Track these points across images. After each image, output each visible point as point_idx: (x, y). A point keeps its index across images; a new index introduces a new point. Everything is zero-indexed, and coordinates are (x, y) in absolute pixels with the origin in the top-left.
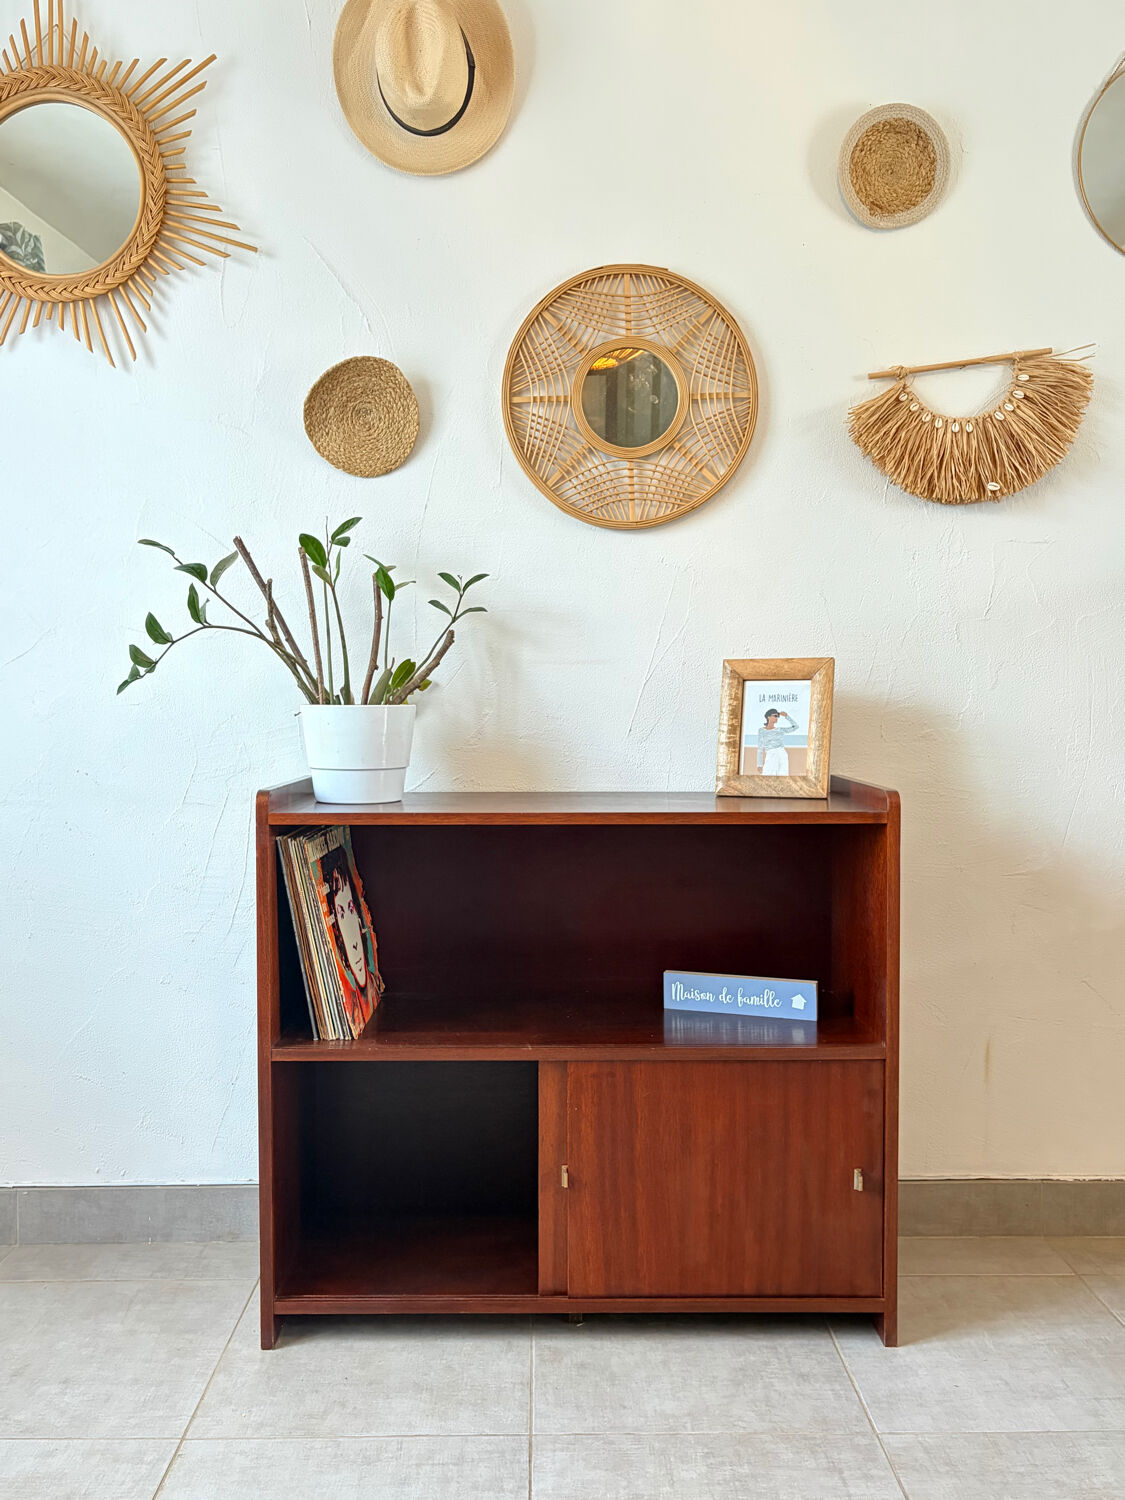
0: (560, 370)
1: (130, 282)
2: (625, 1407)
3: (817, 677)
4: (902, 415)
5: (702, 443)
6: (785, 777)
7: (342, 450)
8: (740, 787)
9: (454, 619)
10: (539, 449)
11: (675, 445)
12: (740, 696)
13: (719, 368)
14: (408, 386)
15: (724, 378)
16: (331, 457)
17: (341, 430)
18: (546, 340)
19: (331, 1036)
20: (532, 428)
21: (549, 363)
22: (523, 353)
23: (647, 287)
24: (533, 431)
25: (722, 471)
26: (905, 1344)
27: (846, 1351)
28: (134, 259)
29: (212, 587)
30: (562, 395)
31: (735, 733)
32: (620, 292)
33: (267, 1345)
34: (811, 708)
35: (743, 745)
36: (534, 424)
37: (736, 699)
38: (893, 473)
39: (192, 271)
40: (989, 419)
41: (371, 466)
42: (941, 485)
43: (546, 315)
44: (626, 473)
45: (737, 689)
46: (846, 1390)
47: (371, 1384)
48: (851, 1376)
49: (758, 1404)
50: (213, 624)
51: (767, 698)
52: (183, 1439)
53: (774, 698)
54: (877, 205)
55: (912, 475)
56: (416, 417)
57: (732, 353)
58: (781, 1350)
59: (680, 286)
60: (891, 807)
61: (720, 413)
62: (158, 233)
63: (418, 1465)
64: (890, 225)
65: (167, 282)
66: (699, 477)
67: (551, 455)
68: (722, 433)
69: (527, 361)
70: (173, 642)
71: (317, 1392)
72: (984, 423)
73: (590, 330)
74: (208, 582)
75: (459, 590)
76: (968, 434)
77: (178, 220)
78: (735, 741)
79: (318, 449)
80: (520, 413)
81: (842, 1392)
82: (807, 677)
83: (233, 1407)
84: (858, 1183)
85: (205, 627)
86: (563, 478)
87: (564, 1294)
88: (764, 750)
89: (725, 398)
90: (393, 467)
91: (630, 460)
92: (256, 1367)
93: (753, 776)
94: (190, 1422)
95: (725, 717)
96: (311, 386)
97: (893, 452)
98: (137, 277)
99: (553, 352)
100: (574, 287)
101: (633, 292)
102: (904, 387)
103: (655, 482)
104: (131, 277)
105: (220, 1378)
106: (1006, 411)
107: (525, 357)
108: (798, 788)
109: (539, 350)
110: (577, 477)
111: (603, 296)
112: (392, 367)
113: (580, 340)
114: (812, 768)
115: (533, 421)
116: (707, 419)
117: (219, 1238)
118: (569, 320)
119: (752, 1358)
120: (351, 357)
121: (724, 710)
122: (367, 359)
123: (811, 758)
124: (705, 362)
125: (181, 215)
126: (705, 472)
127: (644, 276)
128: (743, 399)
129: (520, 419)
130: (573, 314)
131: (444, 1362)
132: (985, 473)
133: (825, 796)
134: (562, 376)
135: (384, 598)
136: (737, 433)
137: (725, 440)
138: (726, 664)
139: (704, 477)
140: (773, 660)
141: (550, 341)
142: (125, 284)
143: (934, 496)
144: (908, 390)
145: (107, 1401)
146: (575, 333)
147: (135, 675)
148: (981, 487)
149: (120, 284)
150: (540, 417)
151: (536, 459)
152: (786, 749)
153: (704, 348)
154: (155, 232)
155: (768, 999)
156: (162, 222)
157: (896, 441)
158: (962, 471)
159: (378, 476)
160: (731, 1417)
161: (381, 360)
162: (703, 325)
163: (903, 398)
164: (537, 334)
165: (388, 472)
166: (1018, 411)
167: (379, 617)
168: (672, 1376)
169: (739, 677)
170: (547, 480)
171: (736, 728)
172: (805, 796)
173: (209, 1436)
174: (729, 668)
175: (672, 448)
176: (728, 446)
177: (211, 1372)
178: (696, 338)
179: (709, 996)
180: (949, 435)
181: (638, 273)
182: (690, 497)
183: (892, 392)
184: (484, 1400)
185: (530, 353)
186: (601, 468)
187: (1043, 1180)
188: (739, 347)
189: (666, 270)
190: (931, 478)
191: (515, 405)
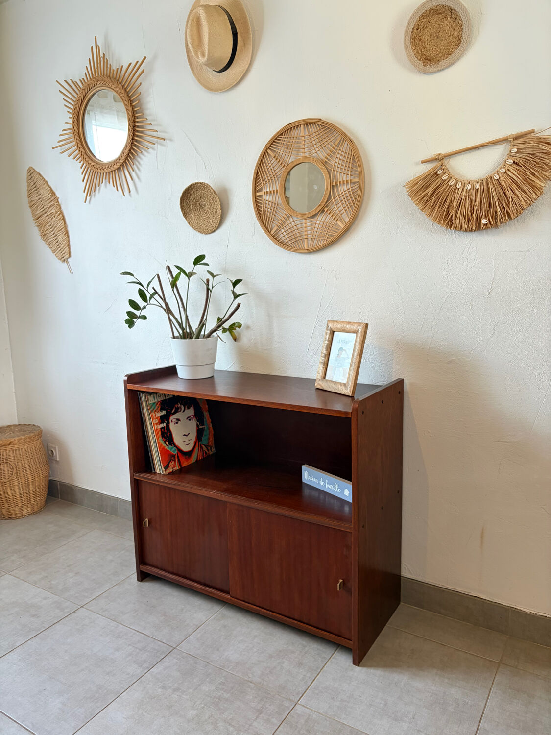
0: (275, 178)
2: (218, 650)
4: (439, 181)
5: (336, 208)
7: (197, 223)
10: (267, 216)
11: (325, 209)
12: (331, 339)
13: (344, 167)
14: (215, 193)
15: (346, 172)
16: (194, 226)
17: (196, 215)
18: (268, 163)
19: (158, 471)
21: (270, 175)
22: (260, 171)
23: (312, 130)
24: (267, 208)
25: (347, 221)
27: (334, 660)
28: (126, 151)
30: (275, 189)
32: (299, 135)
33: (138, 579)
40: (489, 180)
41: (207, 229)
42: (457, 221)
43: (269, 151)
44: (304, 225)
45: (330, 337)
46: (310, 678)
47: (152, 607)
48: (322, 672)
49: (268, 669)
51: (341, 341)
52: (82, 607)
53: (343, 341)
54: (427, 59)
56: (221, 206)
57: (350, 158)
59: (325, 127)
60: (353, 410)
61: (344, 191)
66: (336, 225)
67: (272, 219)
68: (346, 202)
69: (261, 175)
70: (141, 309)
71: (134, 604)
72: (487, 184)
73: (287, 156)
76: (476, 189)
79: (189, 223)
80: (259, 200)
81: (307, 678)
82: (355, 332)
83: (107, 600)
86: (277, 229)
87: (229, 593)
89: (347, 183)
90: (215, 229)
91: (306, 219)
94: (91, 601)
99: (271, 169)
100: (280, 135)
101: (306, 133)
102: (442, 166)
103: (316, 229)
105: (116, 587)
106: (501, 173)
107: (260, 173)
109: (266, 169)
110: (283, 228)
111: (292, 138)
112: (207, 185)
113: (283, 161)
115: (264, 203)
116: (339, 195)
118: (278, 152)
119: (290, 648)
120: (192, 183)
122: (198, 183)
124: (337, 165)
125: (139, 129)
126: (338, 222)
127: (310, 124)
128: (355, 183)
129: (259, 203)
130: (280, 149)
131: (183, 606)
134: (275, 180)
136: (353, 201)
137: (347, 205)
141: (270, 164)
144: (444, 167)
146: (281, 158)
148: (478, 222)
150: (267, 201)
151: (266, 221)
153: (337, 157)
155: (336, 488)
158: (470, 213)
159: (210, 233)
160: (251, 670)
161: (203, 183)
162: (336, 146)
163: (440, 172)
164: (265, 161)
165: (214, 231)
166: (508, 172)
167: (207, 299)
168: (251, 643)
170: (271, 231)
173: (90, 608)
174: (329, 325)
175: (323, 211)
176: (349, 208)
177: (115, 584)
178: (333, 153)
179: (316, 481)
180: (465, 192)
181: (308, 123)
182: (332, 235)
183: (434, 169)
184: (177, 627)
185: (262, 171)
186: (293, 223)
187: (511, 607)
188: (353, 155)
189: (320, 119)
190: (451, 218)
191: (258, 196)
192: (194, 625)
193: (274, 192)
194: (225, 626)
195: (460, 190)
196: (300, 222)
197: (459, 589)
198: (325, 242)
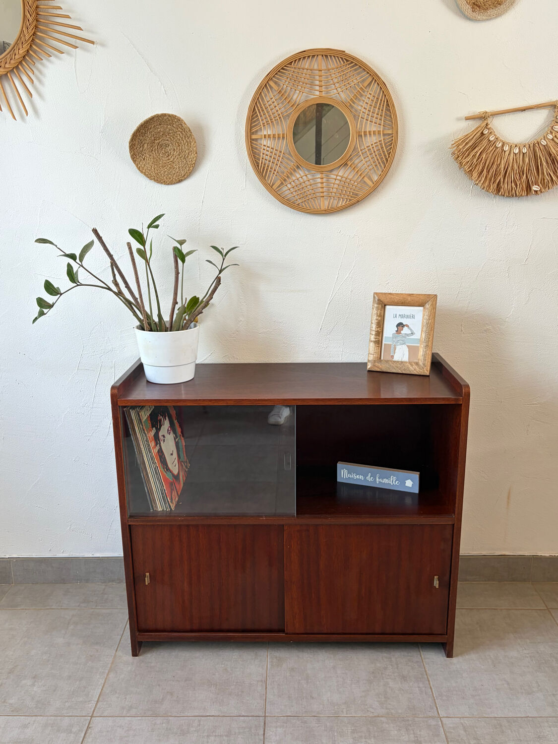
0: (280, 118)
1: (20, 67)
2: (313, 698)
3: (427, 306)
4: (485, 142)
5: (364, 161)
6: (406, 362)
7: (153, 169)
8: (381, 367)
9: (220, 272)
10: (268, 166)
11: (348, 163)
12: (382, 314)
13: (375, 115)
14: (190, 130)
15: (378, 121)
16: (147, 173)
17: (151, 157)
18: (271, 99)
19: (160, 509)
20: (263, 154)
21: (273, 114)
22: (258, 107)
23: (332, 64)
24: (265, 156)
25: (375, 178)
26: (457, 656)
27: (427, 660)
28: (21, 52)
29: (80, 263)
30: (281, 133)
31: (379, 336)
32: (316, 67)
33: (135, 654)
34: (422, 324)
35: (384, 342)
36: (265, 152)
37: (380, 316)
38: (477, 180)
39: (56, 57)
40: (537, 145)
41: (170, 178)
42: (505, 187)
43: (271, 83)
44: (319, 180)
45: (381, 310)
46: (426, 687)
47: (186, 680)
48: (429, 677)
49: (380, 696)
50: (83, 283)
51: (398, 316)
52: (92, 717)
53: (402, 316)
54: (477, 5)
55: (488, 181)
56: (195, 149)
57: (383, 106)
58: (393, 659)
59: (352, 62)
60: (465, 395)
61: (375, 143)
62: (34, 34)
63: (208, 736)
64: (484, 18)
65: (42, 64)
66: (362, 182)
67: (275, 170)
68: (376, 156)
69: (260, 113)
70: (61, 294)
71: (159, 685)
72: (534, 147)
73: (298, 92)
74: (78, 260)
75: (222, 256)
76: (523, 154)
77: (46, 25)
78: (379, 340)
79: (139, 169)
80: (256, 144)
81: (423, 689)
82: (422, 305)
83: (117, 695)
84: (436, 583)
85: (78, 285)
86: (282, 183)
87: (283, 631)
88: (395, 346)
89: (378, 134)
90: (183, 178)
91: (322, 173)
92: (129, 668)
93: (388, 361)
94: (96, 704)
95: (374, 326)
96: (132, 133)
97: (477, 168)
98: (24, 63)
99: (275, 107)
100: (287, 64)
101: (324, 67)
102: (487, 125)
103: (336, 186)
104: (20, 63)
105: (112, 675)
106: (548, 139)
107: (259, 110)
108: (413, 369)
109: (267, 105)
110: (290, 183)
111: (305, 70)
112: (179, 120)
113: (292, 98)
114: (422, 358)
115: (264, 149)
116: (367, 147)
117: (113, 581)
118: (285, 86)
119: (378, 665)
120: (155, 114)
121: (373, 322)
122: (164, 115)
123: (421, 353)
124: (367, 112)
125: (47, 22)
126: (366, 179)
127: (330, 56)
128: (389, 134)
129: (256, 149)
130: (287, 82)
131: (223, 666)
132: (532, 179)
133: (428, 374)
134: (281, 121)
135: (180, 261)
136: (385, 156)
137: (378, 160)
138: (375, 296)
139: (365, 182)
140: (402, 294)
141: (274, 100)
142: (17, 67)
143: (500, 194)
144: (489, 126)
145: (54, 691)
146: (289, 95)
147: (41, 314)
148: (529, 188)
149: (14, 68)
150: (268, 147)
151: (266, 172)
152: (408, 346)
153: (366, 103)
154: (31, 34)
155: (393, 481)
156: (36, 27)
157: (480, 160)
158: (518, 178)
159: (174, 184)
160: (366, 705)
161: (172, 115)
162: (365, 88)
163: (486, 132)
164: (266, 95)
165: (180, 181)
166: (555, 139)
167: (177, 273)
168: (337, 677)
169: (382, 302)
170: (273, 185)
171: (380, 333)
172: (417, 374)
173: (105, 714)
174: (377, 298)
175: (346, 164)
176: (379, 163)
177: (107, 671)
178: (361, 95)
179: (361, 477)
180: (512, 155)
181: (328, 54)
182: (357, 195)
183: (479, 129)
184: (242, 692)
185: (261, 107)
186: (304, 177)
187: (533, 556)
188: (387, 101)
189: (344, 52)
190: (499, 182)
191: (253, 140)
192: (258, 681)
193: (279, 138)
194: (292, 669)
195: (507, 153)
196: (313, 176)
197: (484, 553)
198: (347, 203)
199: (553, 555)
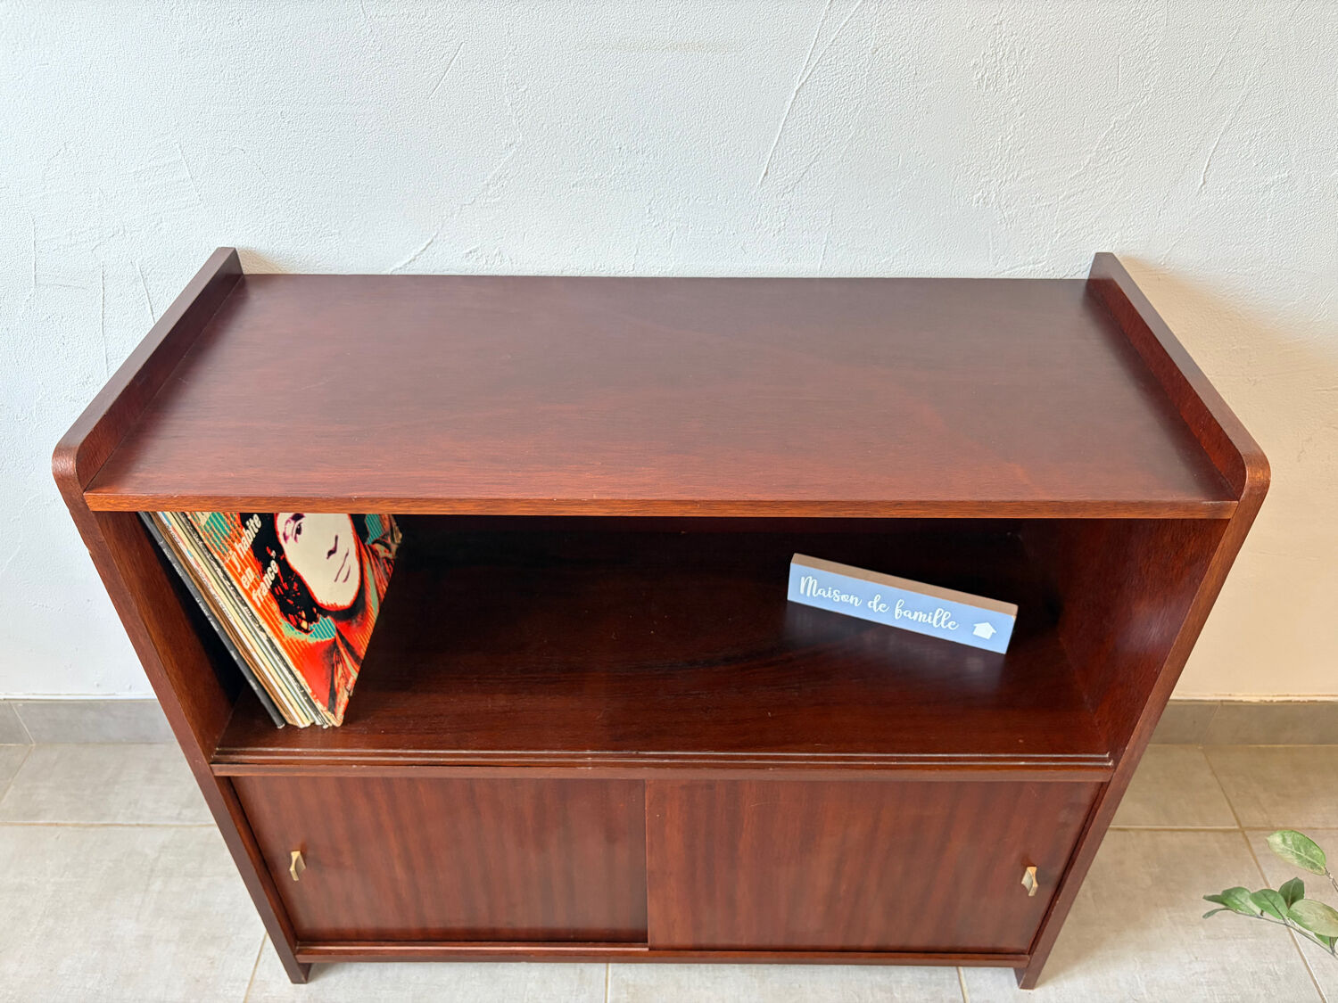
33: (298, 975)
60: (1250, 495)
155: (939, 620)
179: (854, 601)
187: (1220, 701)
199: (1268, 699)
